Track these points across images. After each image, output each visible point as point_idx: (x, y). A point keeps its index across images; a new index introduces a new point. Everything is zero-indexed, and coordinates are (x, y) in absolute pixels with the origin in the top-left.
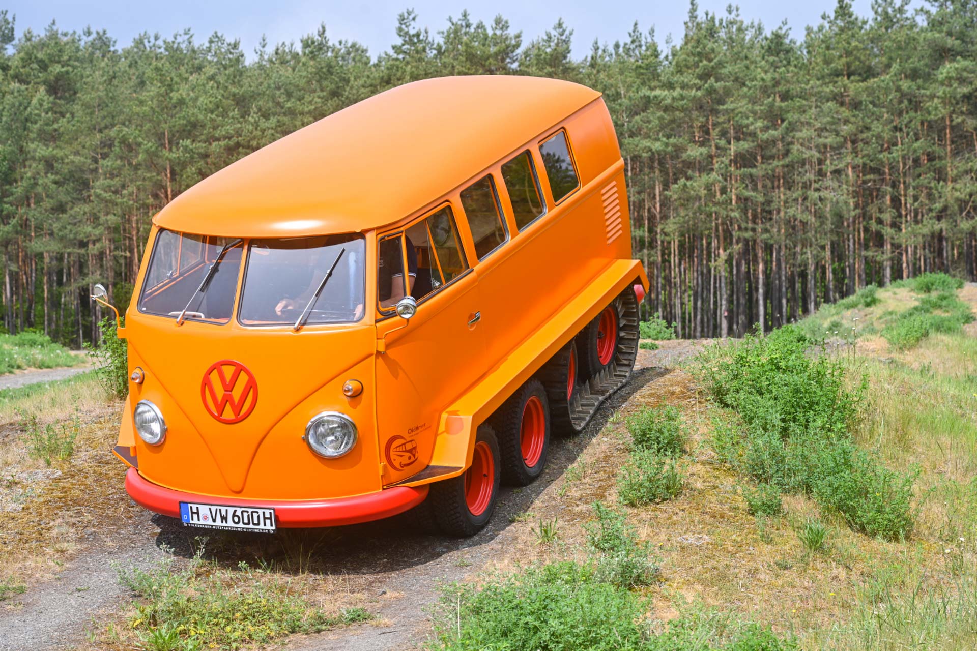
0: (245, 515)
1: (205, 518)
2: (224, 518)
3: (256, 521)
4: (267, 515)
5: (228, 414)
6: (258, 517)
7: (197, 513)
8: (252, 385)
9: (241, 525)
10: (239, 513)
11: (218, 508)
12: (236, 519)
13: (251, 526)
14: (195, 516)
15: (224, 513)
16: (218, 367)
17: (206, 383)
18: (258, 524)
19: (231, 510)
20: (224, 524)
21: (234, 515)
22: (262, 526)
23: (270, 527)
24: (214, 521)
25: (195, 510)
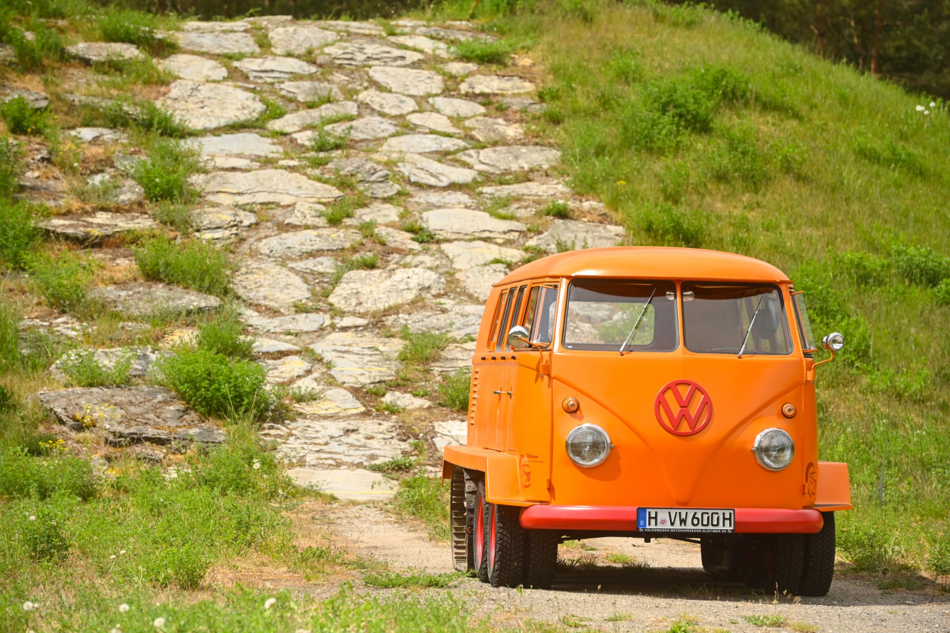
0: (705, 517)
1: (663, 522)
2: (683, 521)
3: (715, 523)
4: (727, 516)
5: (685, 428)
6: (718, 518)
7: (656, 518)
8: (707, 402)
9: (700, 527)
10: (699, 516)
11: (678, 511)
12: (695, 522)
13: (710, 527)
14: (653, 521)
15: (683, 516)
16: (673, 387)
17: (660, 401)
18: (718, 525)
19: (691, 514)
20: (683, 527)
21: (694, 517)
22: (721, 527)
23: (728, 527)
24: (672, 524)
25: (653, 515)
